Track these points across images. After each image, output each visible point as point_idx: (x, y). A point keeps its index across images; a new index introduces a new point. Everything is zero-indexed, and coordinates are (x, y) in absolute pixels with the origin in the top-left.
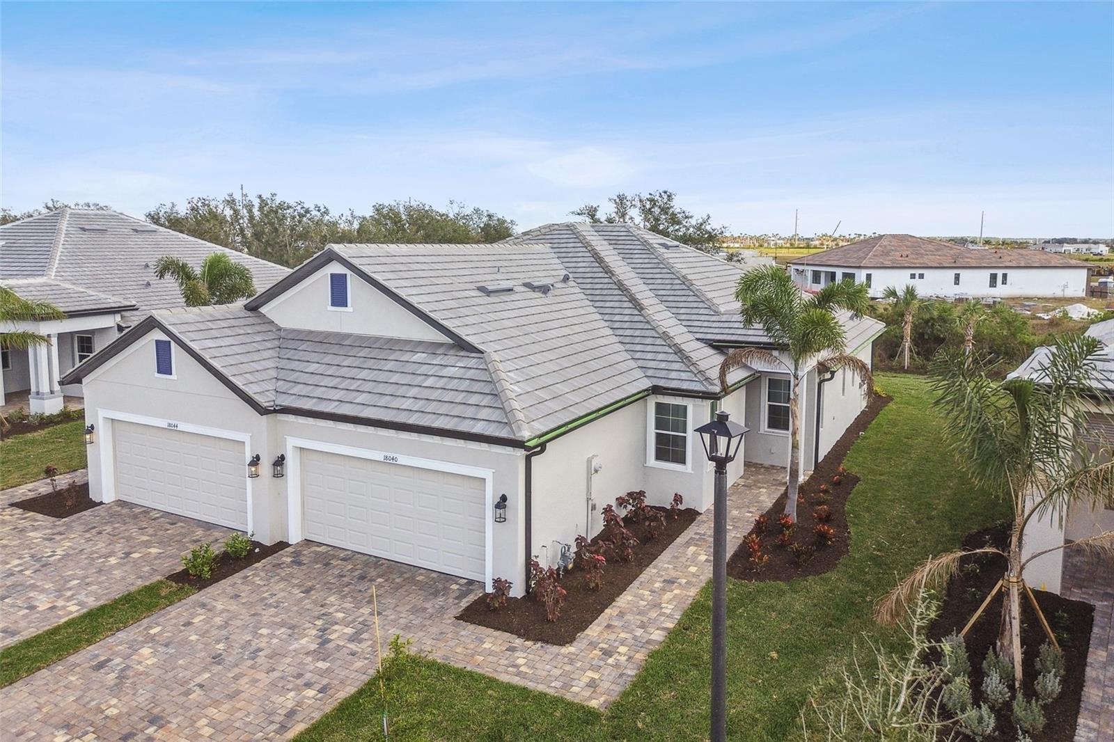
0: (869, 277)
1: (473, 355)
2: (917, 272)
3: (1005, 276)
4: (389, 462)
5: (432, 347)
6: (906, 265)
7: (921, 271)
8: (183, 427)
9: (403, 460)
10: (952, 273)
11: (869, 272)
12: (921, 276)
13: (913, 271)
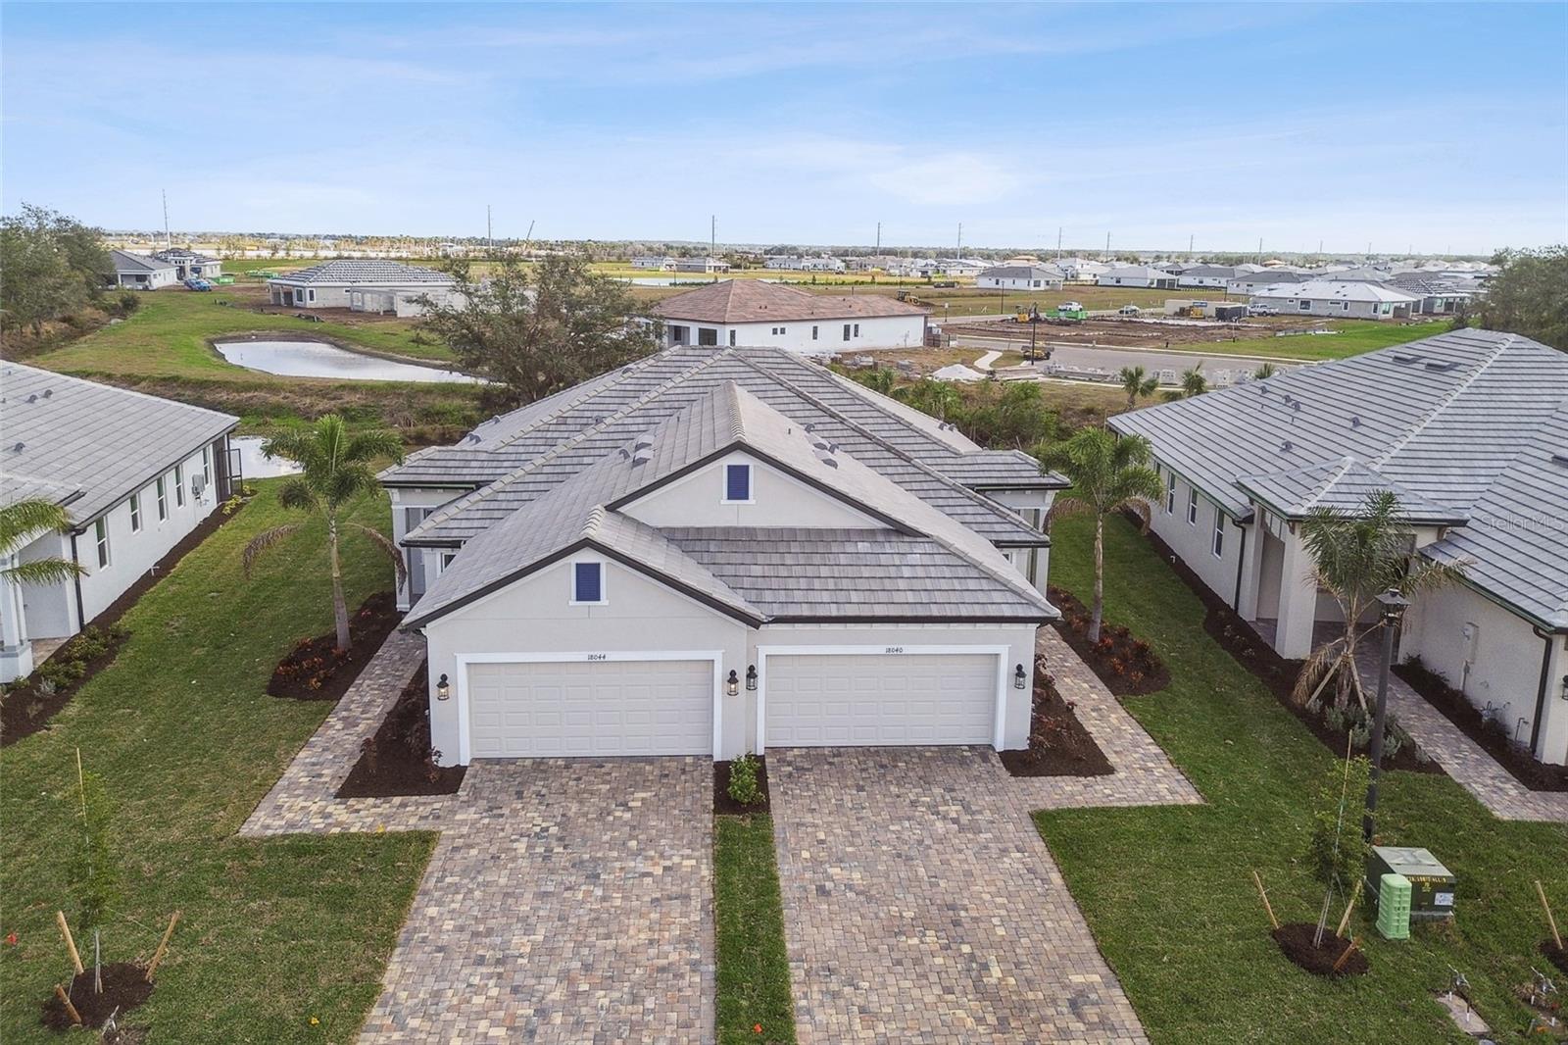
0: (733, 333)
1: (919, 539)
2: (779, 326)
3: (856, 326)
4: (894, 654)
5: (868, 534)
6: (769, 319)
7: (782, 325)
8: (612, 656)
9: (908, 649)
10: (810, 326)
11: (733, 327)
12: (783, 331)
13: (775, 326)
